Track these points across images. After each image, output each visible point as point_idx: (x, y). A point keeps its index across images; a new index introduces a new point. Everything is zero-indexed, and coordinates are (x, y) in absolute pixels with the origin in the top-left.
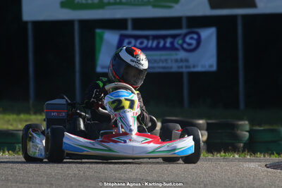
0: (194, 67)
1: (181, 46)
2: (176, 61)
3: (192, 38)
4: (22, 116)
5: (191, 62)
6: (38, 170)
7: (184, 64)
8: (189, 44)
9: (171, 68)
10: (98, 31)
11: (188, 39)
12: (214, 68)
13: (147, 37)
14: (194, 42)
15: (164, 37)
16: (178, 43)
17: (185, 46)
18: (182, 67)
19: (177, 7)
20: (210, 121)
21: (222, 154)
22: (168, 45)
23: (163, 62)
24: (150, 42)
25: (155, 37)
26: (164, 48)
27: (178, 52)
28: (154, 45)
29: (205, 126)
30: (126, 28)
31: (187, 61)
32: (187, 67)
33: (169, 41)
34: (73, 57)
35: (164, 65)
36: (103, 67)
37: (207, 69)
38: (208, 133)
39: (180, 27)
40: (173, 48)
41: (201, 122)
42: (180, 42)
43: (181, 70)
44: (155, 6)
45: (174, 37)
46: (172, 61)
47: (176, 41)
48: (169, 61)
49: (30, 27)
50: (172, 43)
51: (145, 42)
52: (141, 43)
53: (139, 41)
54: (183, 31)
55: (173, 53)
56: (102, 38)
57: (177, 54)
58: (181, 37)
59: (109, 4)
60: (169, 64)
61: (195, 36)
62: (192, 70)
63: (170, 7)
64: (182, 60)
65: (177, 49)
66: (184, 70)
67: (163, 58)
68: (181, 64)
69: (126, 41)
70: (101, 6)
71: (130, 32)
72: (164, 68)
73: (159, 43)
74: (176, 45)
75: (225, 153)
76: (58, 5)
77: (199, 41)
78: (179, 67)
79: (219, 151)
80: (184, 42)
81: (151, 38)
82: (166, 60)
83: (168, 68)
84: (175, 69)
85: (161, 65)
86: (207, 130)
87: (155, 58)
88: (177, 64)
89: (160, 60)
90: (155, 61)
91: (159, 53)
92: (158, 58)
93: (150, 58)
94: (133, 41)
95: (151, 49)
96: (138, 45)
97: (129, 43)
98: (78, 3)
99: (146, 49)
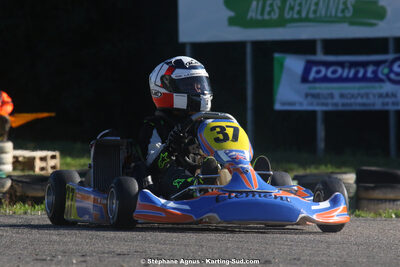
1: (387, 76)
2: (381, 96)
7: (390, 100)
8: (398, 74)
9: (374, 105)
10: (277, 55)
11: (396, 68)
13: (341, 64)
15: (365, 65)
17: (392, 76)
18: (387, 104)
19: (382, 24)
22: (369, 75)
23: (362, 97)
24: (346, 71)
25: (353, 65)
26: (364, 79)
27: (382, 85)
28: (351, 74)
30: (314, 52)
31: (394, 95)
32: (394, 104)
33: (370, 69)
34: (244, 89)
35: (365, 100)
36: (283, 104)
39: (385, 51)
40: (376, 79)
42: (386, 71)
43: (386, 108)
44: (352, 23)
45: (378, 64)
46: (374, 96)
48: (371, 96)
49: (188, 50)
50: (375, 73)
51: (340, 70)
52: (334, 72)
53: (331, 69)
54: (390, 57)
55: (377, 85)
56: (282, 65)
57: (381, 87)
58: (387, 64)
59: (293, 20)
60: (371, 100)
63: (372, 25)
64: (387, 95)
65: (381, 81)
66: (391, 108)
67: (362, 91)
68: (387, 100)
69: (314, 69)
70: (281, 22)
71: (320, 57)
72: (364, 105)
73: (357, 73)
74: (380, 75)
76: (226, 23)
78: (384, 104)
80: (391, 71)
81: (347, 65)
82: (367, 95)
83: (369, 105)
84: (378, 107)
85: (359, 100)
87: (352, 91)
88: (381, 100)
89: (359, 94)
90: (353, 96)
91: (357, 85)
92: (356, 92)
93: (345, 92)
94: (323, 70)
95: (347, 80)
96: (329, 74)
97: (318, 72)
98: (251, 19)
99: (340, 80)
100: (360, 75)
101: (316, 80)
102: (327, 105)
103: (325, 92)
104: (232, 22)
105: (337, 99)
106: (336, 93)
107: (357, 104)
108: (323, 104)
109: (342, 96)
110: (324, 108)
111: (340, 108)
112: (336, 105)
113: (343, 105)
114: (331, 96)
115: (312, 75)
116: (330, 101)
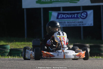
0: (85, 24)
1: (80, 17)
2: (79, 22)
3: (84, 14)
4: (22, 43)
5: (84, 23)
6: (28, 64)
8: (83, 16)
9: (77, 25)
10: (50, 12)
11: (83, 15)
12: (92, 25)
14: (85, 15)
15: (74, 14)
16: (79, 16)
17: (82, 17)
18: (80, 25)
19: (79, 2)
20: (91, 45)
21: (95, 57)
22: (75, 16)
23: (74, 23)
24: (69, 15)
25: (71, 14)
26: (74, 18)
27: (79, 19)
29: (89, 47)
30: (60, 10)
31: (82, 22)
32: (82, 25)
33: (76, 15)
34: (41, 21)
35: (74, 24)
37: (90, 25)
38: (90, 49)
39: (80, 10)
40: (77, 18)
41: (87, 45)
42: (80, 15)
43: (80, 26)
44: (70, 2)
45: (78, 13)
46: (77, 22)
47: (78, 15)
48: (76, 23)
49: (25, 10)
50: (77, 16)
51: (67, 15)
52: (66, 16)
53: (65, 15)
54: (81, 11)
55: (77, 19)
56: (51, 14)
57: (79, 20)
58: (80, 14)
59: (54, 2)
61: (85, 13)
62: (84, 25)
64: (80, 22)
65: (79, 18)
66: (81, 26)
67: (73, 21)
68: (80, 23)
69: (60, 15)
70: (51, 2)
71: (61, 12)
72: (74, 25)
73: (72, 16)
74: (78, 17)
75: (96, 56)
76: (35, 3)
77: (87, 15)
78: (79, 25)
79: (94, 56)
80: (81, 15)
81: (69, 14)
83: (75, 25)
84: (78, 25)
85: (73, 24)
86: (90, 48)
87: (71, 21)
88: (79, 23)
89: (73, 22)
90: (71, 22)
91: (72, 19)
92: (72, 21)
93: (69, 21)
94: (63, 15)
95: (69, 18)
96: (64, 17)
97: (61, 16)
98: (42, 1)
99: (67, 18)
100: (73, 16)
101: (60, 18)
102: (64, 25)
103: (63, 21)
104: (37, 2)
105: (67, 24)
106: (66, 22)
107: (72, 25)
108: (63, 25)
109: (68, 22)
110: (63, 26)
111: (67, 26)
112: (66, 25)
113: (68, 25)
114: (65, 22)
115: (60, 17)
116: (64, 24)
